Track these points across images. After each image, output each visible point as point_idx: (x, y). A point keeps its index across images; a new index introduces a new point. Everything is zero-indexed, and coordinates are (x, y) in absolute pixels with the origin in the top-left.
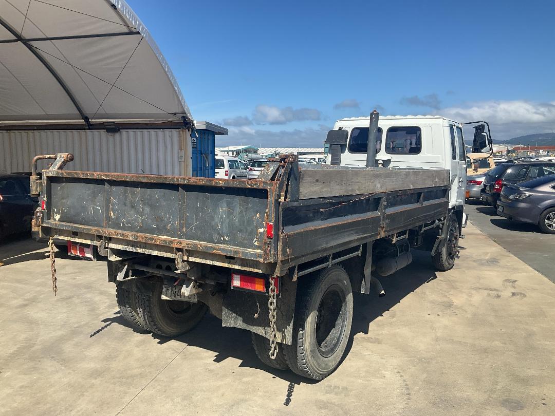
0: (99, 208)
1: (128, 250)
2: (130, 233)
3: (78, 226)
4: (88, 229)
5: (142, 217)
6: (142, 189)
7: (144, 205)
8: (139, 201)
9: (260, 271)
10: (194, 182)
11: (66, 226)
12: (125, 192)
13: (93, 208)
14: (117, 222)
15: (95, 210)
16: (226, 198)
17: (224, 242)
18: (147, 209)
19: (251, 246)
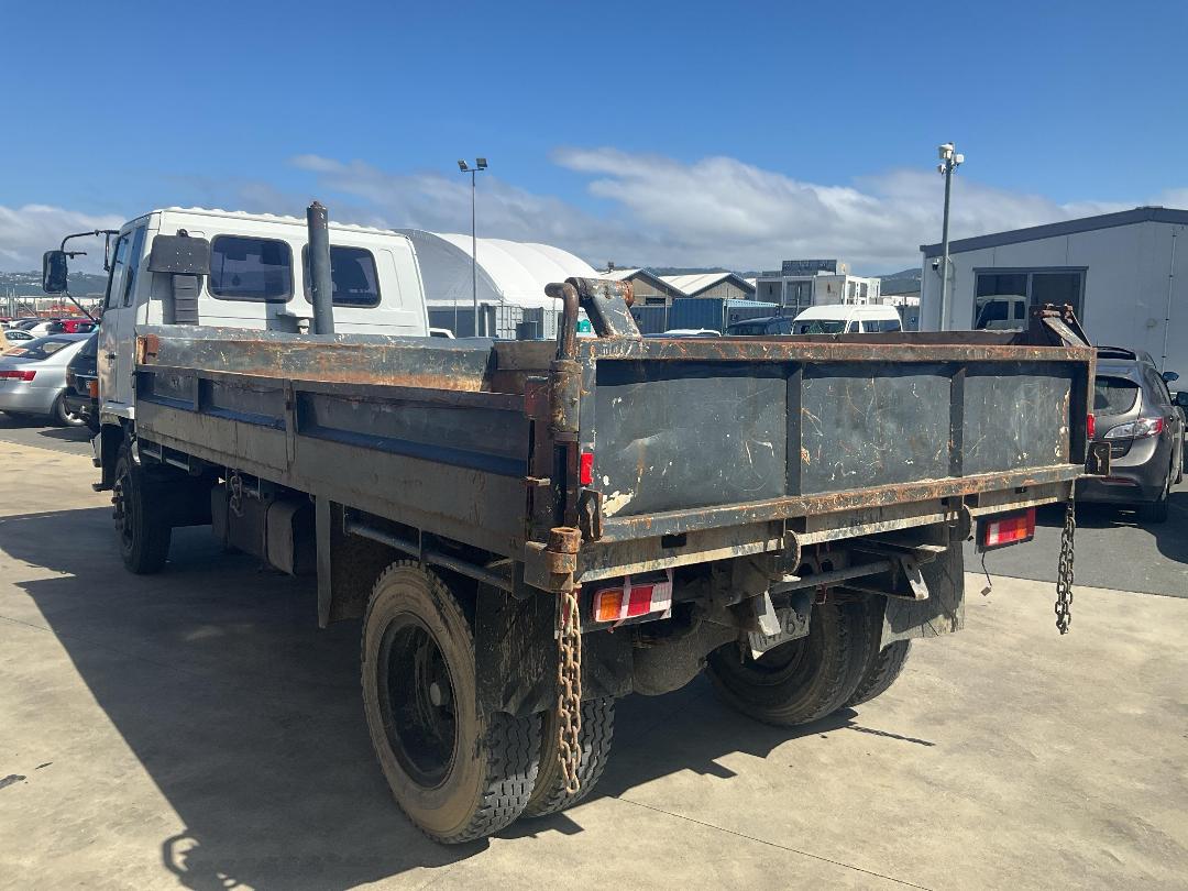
0: (770, 445)
1: (841, 537)
2: (877, 490)
3: (723, 509)
4: (764, 509)
5: (881, 445)
6: (877, 379)
7: (884, 416)
8: (874, 409)
9: (1056, 500)
10: (998, 355)
11: (683, 520)
12: (840, 391)
13: (753, 447)
14: (822, 472)
15: (759, 452)
16: (1025, 382)
17: (1023, 464)
18: (891, 426)
19: (1052, 460)
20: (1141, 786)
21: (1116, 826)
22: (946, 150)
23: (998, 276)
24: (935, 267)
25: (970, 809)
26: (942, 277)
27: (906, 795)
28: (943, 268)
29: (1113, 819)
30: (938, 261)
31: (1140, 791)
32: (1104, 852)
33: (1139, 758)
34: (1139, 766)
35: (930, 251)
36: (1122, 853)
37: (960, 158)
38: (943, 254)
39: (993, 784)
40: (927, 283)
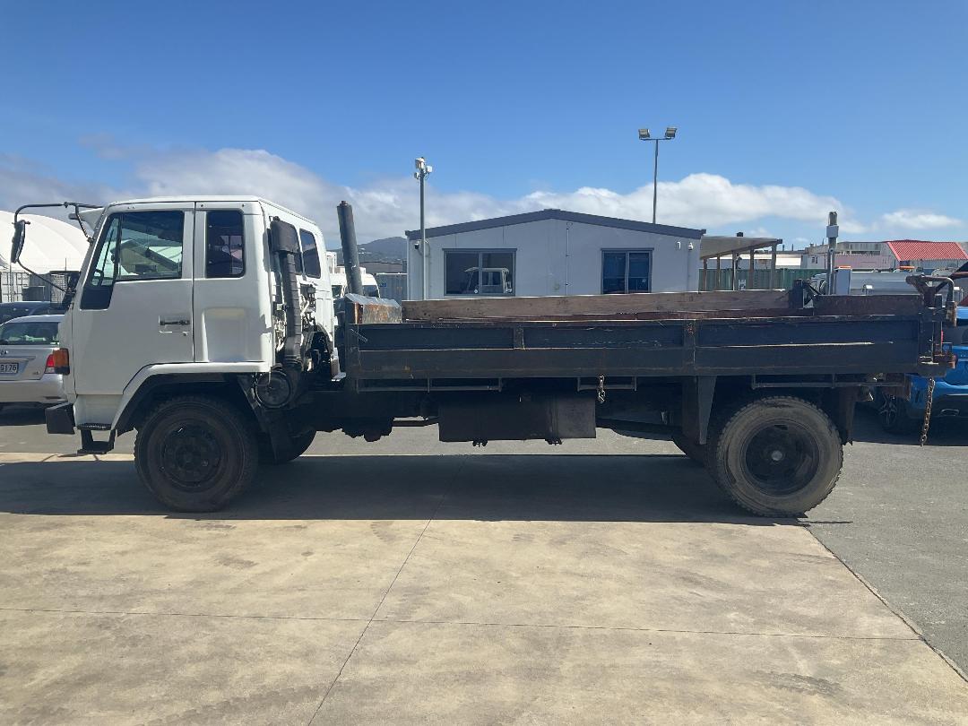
20: (685, 557)
21: (688, 579)
22: (420, 162)
23: (489, 255)
24: (417, 247)
25: (612, 585)
26: (422, 255)
27: (575, 585)
28: (423, 246)
29: (685, 576)
30: (418, 243)
31: (687, 560)
32: (691, 593)
33: (677, 544)
34: (679, 548)
35: (413, 235)
36: (698, 590)
37: (430, 169)
38: (421, 238)
39: (614, 570)
40: (412, 258)
